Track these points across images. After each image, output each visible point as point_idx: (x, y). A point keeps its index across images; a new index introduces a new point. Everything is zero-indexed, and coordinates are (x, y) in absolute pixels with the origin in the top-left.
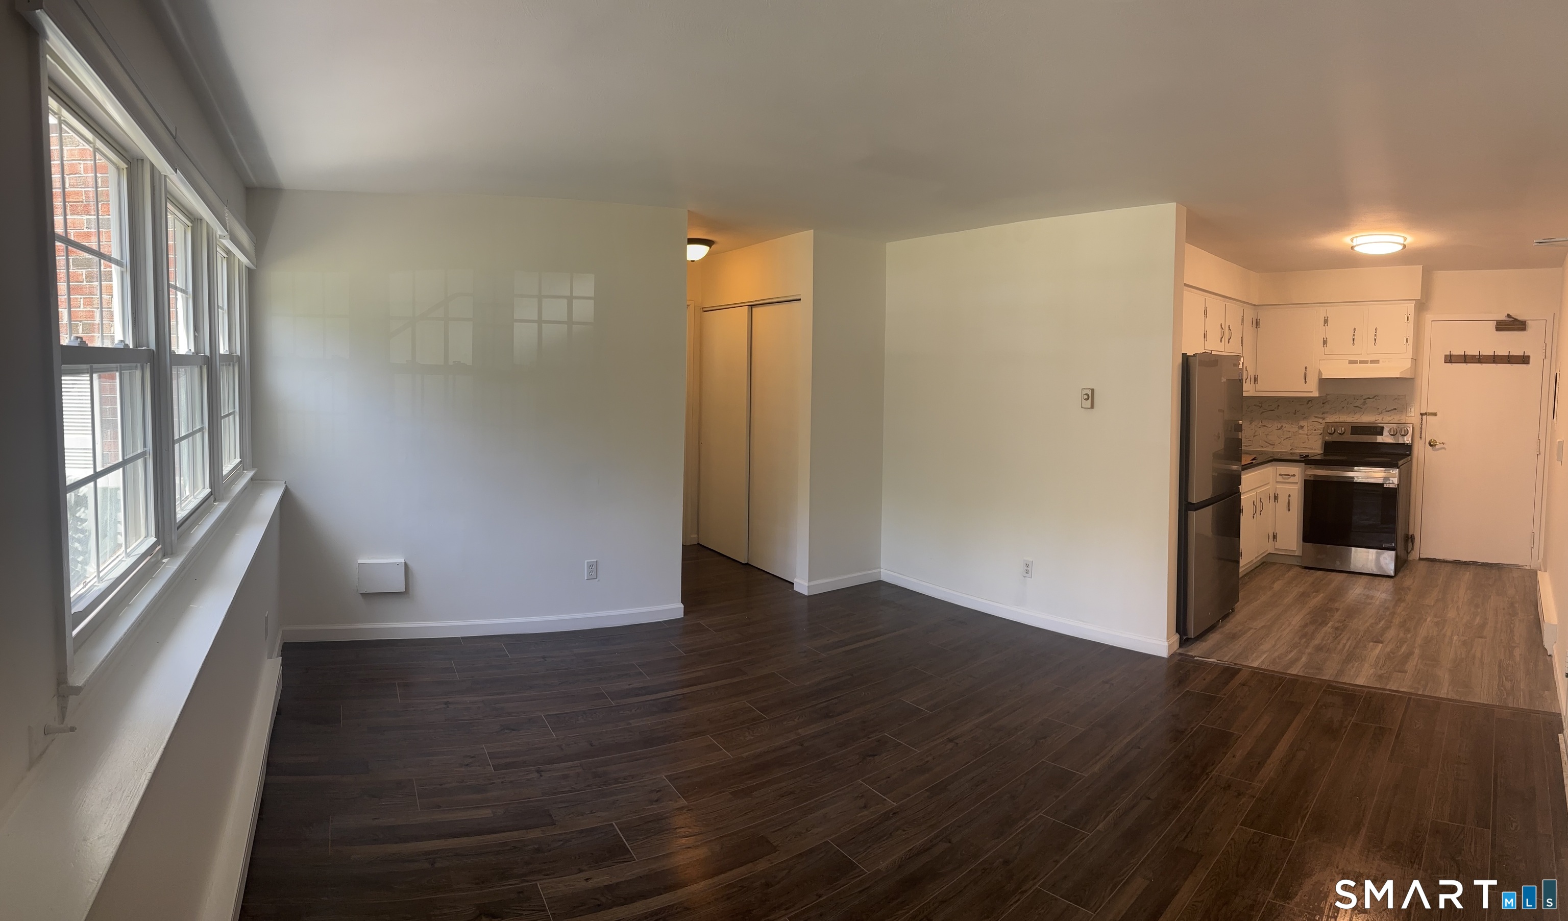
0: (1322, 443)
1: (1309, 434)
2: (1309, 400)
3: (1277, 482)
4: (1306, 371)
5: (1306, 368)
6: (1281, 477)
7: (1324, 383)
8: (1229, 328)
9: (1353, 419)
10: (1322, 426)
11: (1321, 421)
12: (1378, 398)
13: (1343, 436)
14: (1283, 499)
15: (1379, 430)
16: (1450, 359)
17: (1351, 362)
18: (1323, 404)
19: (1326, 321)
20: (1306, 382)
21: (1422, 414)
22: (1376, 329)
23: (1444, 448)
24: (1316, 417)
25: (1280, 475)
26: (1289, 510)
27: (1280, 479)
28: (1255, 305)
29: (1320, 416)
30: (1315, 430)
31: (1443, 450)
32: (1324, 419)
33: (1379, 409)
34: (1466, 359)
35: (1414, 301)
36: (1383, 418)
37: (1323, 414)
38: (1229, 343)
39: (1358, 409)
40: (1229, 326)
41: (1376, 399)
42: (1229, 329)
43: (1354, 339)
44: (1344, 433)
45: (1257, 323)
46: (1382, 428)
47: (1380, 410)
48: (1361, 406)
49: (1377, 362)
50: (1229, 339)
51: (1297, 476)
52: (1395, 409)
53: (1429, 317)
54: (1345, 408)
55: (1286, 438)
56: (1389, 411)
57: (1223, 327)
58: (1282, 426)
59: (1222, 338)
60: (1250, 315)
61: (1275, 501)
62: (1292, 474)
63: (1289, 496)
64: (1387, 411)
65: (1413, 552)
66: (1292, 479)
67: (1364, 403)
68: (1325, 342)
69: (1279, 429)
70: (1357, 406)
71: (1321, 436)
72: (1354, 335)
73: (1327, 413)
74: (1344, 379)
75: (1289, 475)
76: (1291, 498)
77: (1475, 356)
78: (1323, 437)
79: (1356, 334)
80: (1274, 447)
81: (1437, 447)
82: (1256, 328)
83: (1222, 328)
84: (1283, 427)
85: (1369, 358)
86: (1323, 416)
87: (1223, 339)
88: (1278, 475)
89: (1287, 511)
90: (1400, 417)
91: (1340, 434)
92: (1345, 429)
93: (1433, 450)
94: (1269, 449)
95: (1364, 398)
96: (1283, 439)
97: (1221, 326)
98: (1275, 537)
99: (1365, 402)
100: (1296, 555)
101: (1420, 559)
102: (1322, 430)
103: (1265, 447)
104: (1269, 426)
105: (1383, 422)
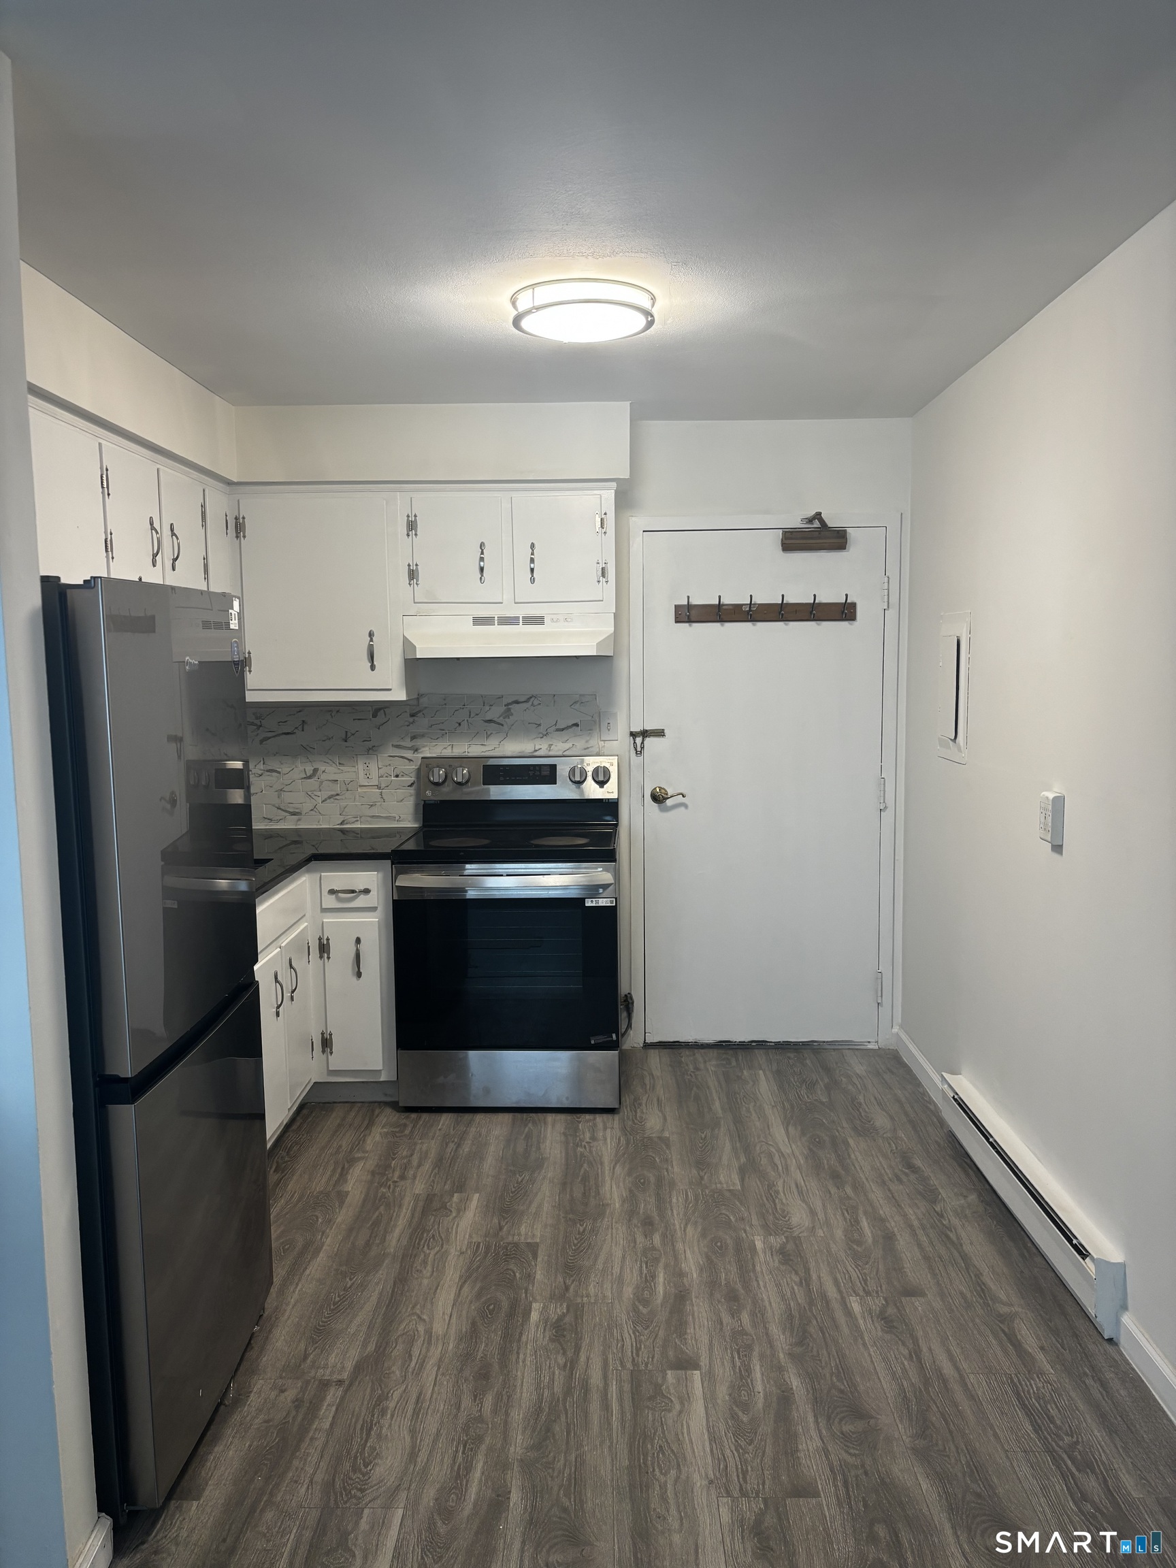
0: (417, 805)
1: (383, 786)
2: (379, 708)
3: (324, 910)
4: (371, 641)
5: (371, 635)
6: (334, 896)
7: (415, 667)
8: (172, 530)
9: (484, 748)
10: (414, 767)
11: (409, 754)
12: (536, 702)
13: (466, 789)
14: (341, 951)
15: (546, 772)
16: (687, 614)
17: (478, 621)
18: (412, 715)
19: (412, 526)
20: (373, 668)
21: (633, 735)
22: (533, 546)
23: (686, 806)
24: (398, 747)
25: (332, 892)
26: (359, 975)
27: (330, 902)
28: (229, 483)
29: (408, 743)
30: (397, 776)
31: (683, 809)
32: (416, 750)
33: (540, 725)
34: (720, 613)
35: (614, 484)
36: (550, 746)
37: (413, 738)
38: (174, 569)
39: (496, 726)
40: (172, 525)
41: (532, 705)
42: (173, 534)
43: (482, 569)
44: (467, 782)
45: (239, 528)
46: (553, 768)
47: (542, 729)
48: (501, 720)
49: (539, 620)
50: (175, 560)
51: (374, 893)
52: (576, 725)
53: (637, 521)
54: (464, 724)
55: (330, 797)
56: (563, 730)
57: (157, 525)
58: (316, 770)
59: (155, 556)
60: (219, 504)
61: (321, 957)
62: (362, 888)
63: (358, 941)
64: (558, 730)
65: (631, 1032)
66: (361, 901)
67: (507, 713)
68: (413, 575)
69: (310, 777)
70: (490, 721)
71: (412, 791)
72: (482, 559)
73: (423, 736)
74: (458, 659)
75: (353, 892)
76: (362, 947)
77: (741, 605)
78: (418, 794)
79: (485, 556)
80: (299, 820)
81: (669, 802)
82: (237, 537)
83: (153, 528)
84: (319, 772)
85: (521, 612)
86: (413, 743)
87: (159, 558)
88: (325, 892)
89: (354, 979)
90: (587, 742)
91: (459, 784)
92: (468, 771)
93: (662, 810)
94: (289, 824)
95: (505, 701)
96: (319, 800)
97: (152, 524)
98: (326, 1043)
99: (509, 710)
100: (381, 1080)
101: (647, 1046)
102: (413, 775)
103: (278, 821)
104: (285, 769)
105: (551, 753)
